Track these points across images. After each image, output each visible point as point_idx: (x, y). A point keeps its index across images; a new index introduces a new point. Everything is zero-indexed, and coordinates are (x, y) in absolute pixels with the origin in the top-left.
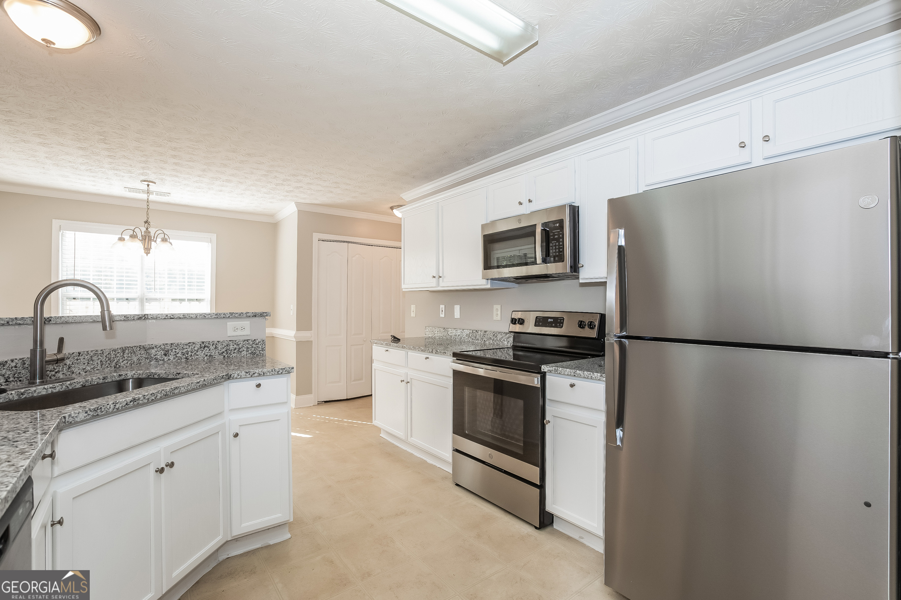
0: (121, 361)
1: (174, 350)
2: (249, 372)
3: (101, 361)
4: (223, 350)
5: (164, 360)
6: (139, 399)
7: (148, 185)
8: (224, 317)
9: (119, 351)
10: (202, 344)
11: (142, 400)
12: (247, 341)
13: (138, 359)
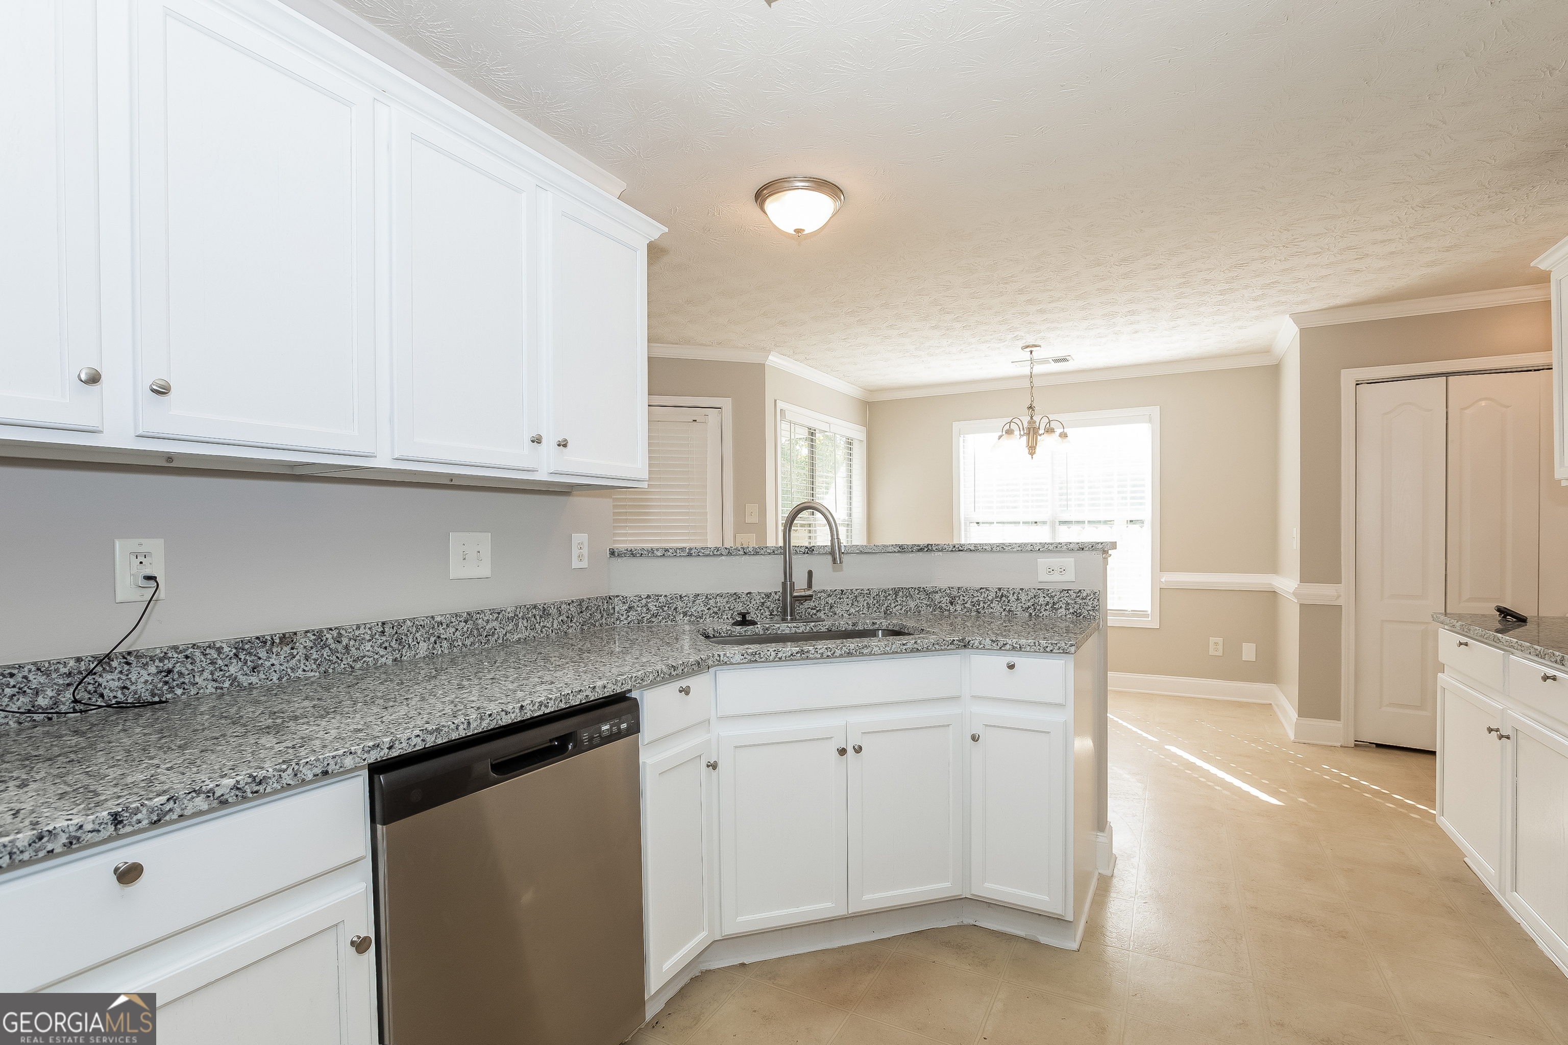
0: (893, 605)
1: (962, 598)
2: (997, 641)
3: (868, 604)
4: (1029, 604)
5: (949, 610)
6: (808, 652)
7: (1031, 352)
8: (1031, 550)
9: (891, 592)
10: (998, 591)
11: (813, 654)
12: (1066, 591)
13: (916, 606)
